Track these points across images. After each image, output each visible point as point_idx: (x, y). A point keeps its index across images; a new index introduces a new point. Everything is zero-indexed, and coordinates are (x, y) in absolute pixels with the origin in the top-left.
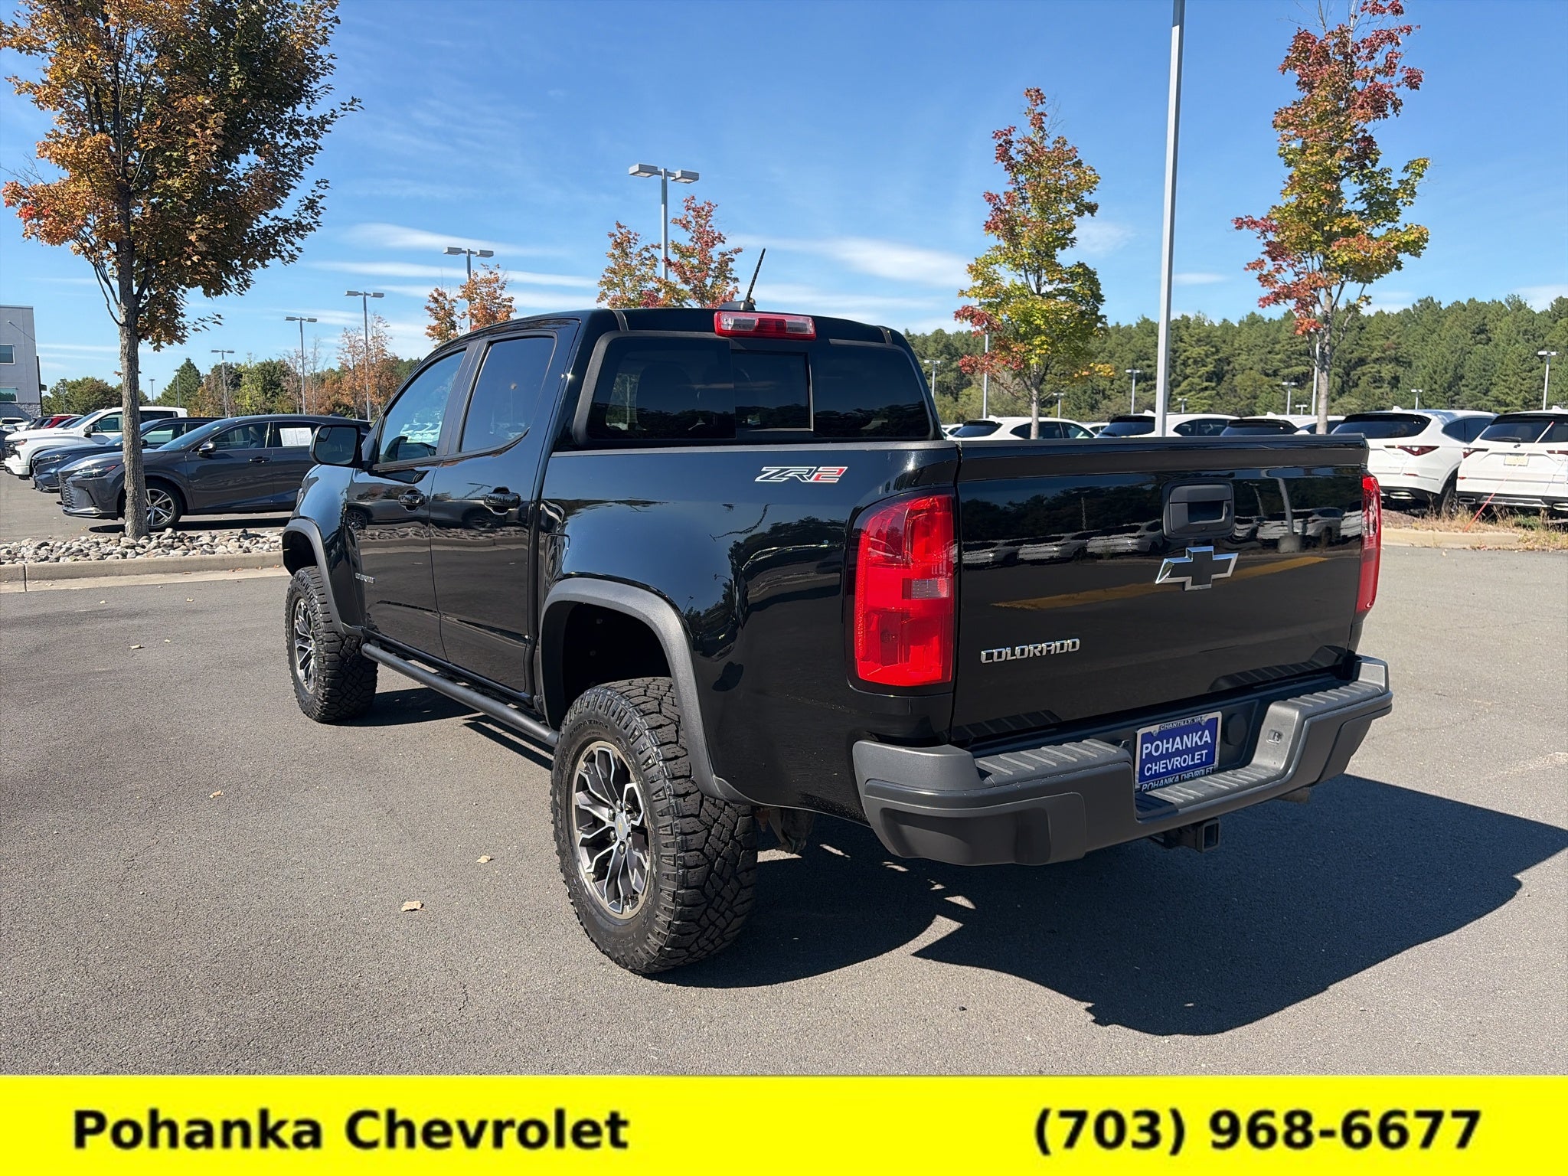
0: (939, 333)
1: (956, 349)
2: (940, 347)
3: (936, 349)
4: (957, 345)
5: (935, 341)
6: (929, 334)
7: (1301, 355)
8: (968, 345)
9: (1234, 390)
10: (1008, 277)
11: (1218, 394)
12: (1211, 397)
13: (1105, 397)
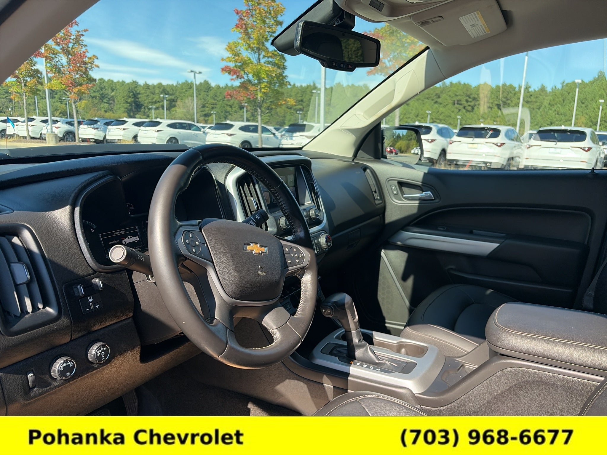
0: (160, 84)
1: (168, 92)
2: (161, 90)
3: (159, 91)
4: (168, 90)
5: (159, 87)
6: (155, 84)
7: (299, 101)
8: (173, 90)
9: (277, 113)
10: (246, 54)
11: (271, 115)
12: (269, 116)
13: (230, 114)
